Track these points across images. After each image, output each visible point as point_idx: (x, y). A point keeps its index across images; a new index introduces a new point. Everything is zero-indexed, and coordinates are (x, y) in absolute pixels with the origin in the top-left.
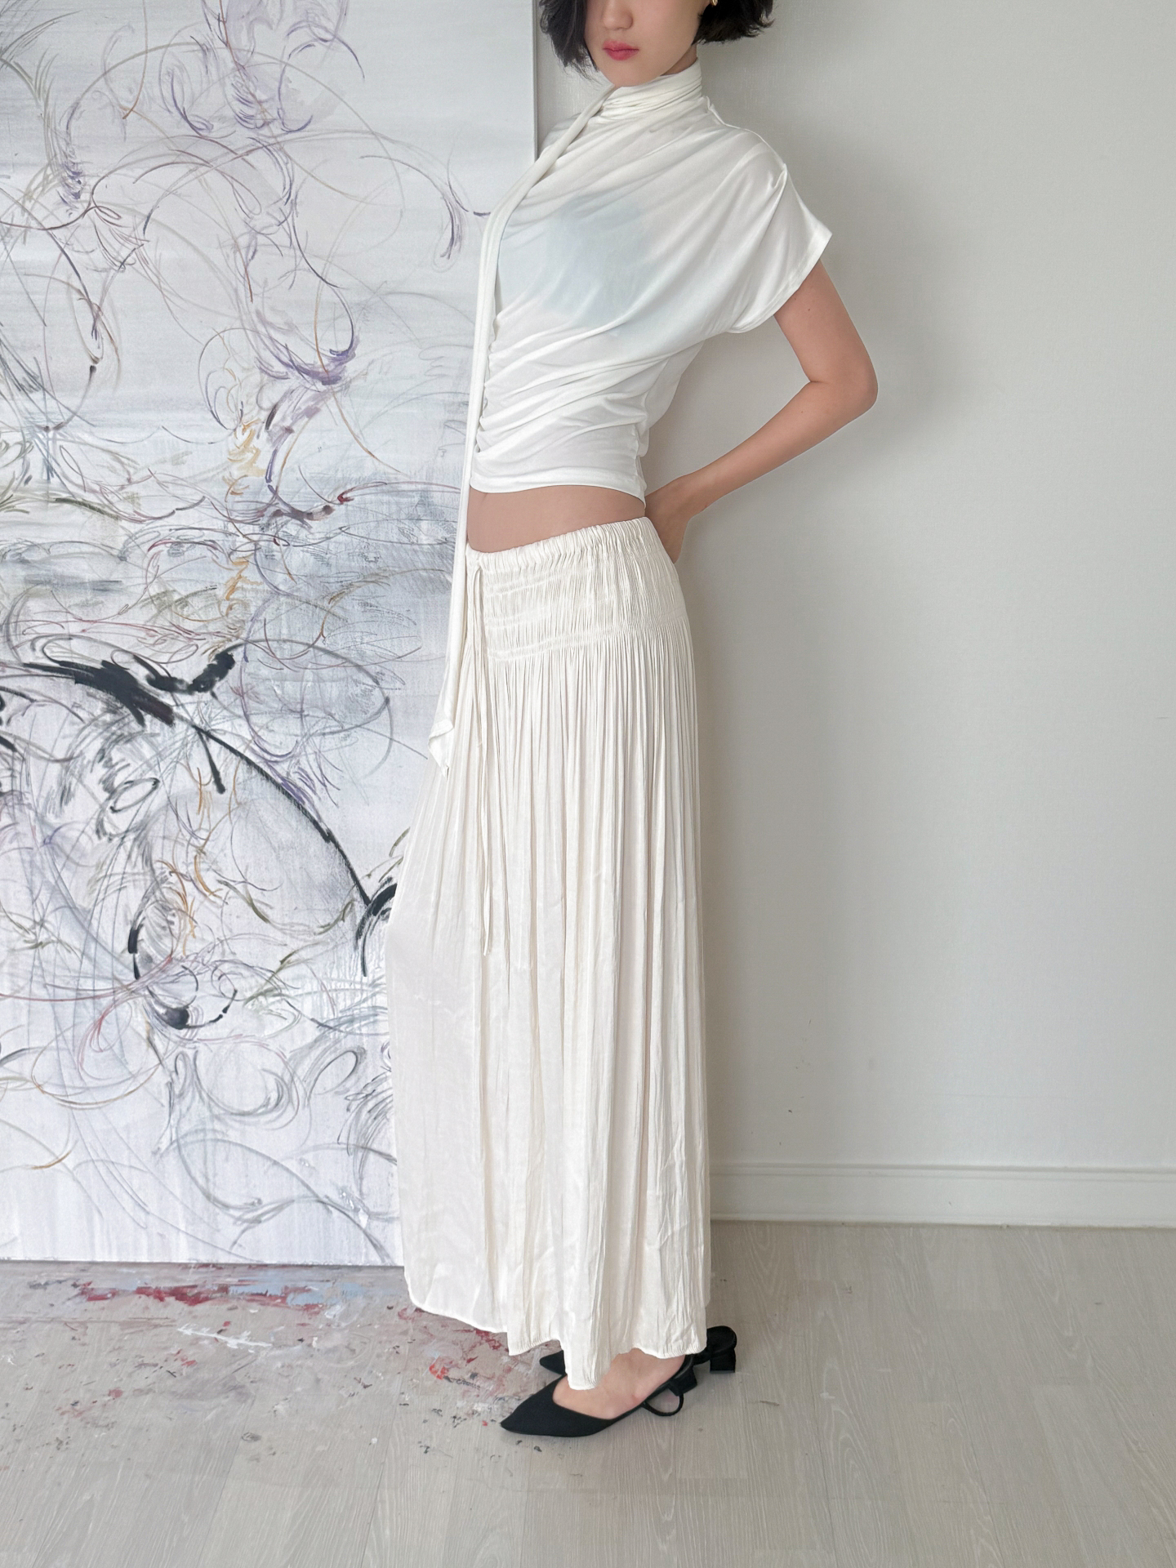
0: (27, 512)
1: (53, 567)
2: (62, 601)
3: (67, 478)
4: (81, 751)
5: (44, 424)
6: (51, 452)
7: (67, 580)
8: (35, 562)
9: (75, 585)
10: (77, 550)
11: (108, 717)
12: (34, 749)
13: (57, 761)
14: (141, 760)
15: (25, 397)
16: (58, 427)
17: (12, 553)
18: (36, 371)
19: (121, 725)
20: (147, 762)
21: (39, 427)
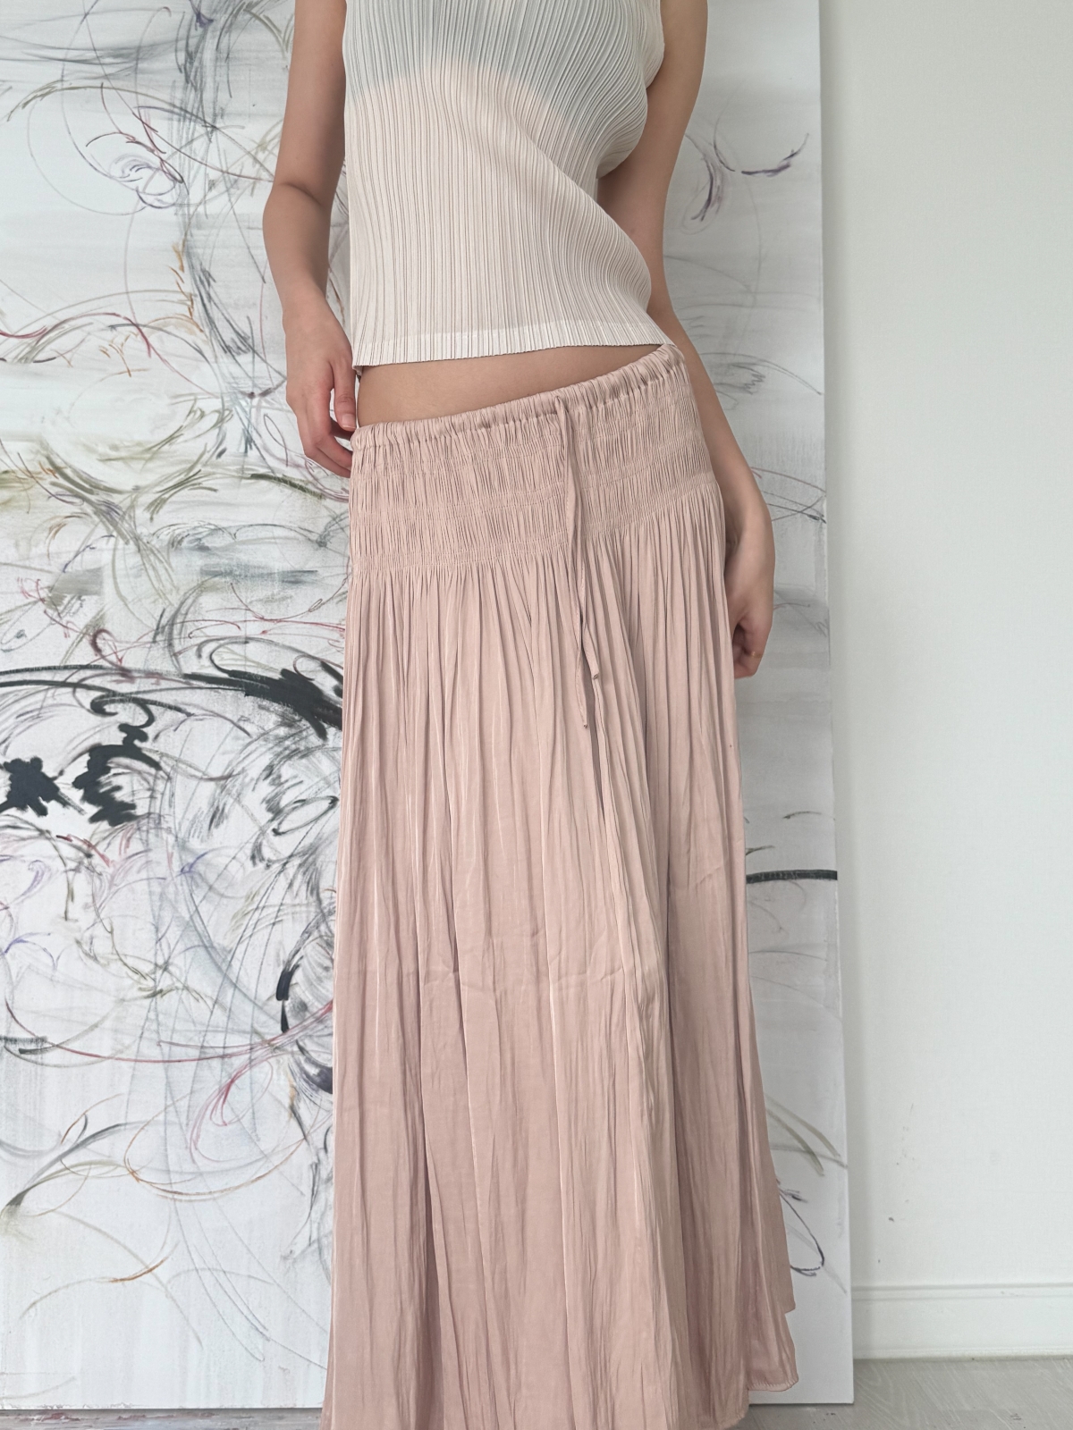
0: (215, 490)
1: (237, 555)
2: (243, 596)
3: (267, 450)
4: (243, 769)
5: (250, 390)
6: (253, 421)
7: (252, 571)
8: (217, 549)
9: (261, 576)
10: (270, 535)
11: (282, 731)
12: (184, 766)
13: (211, 779)
14: (317, 776)
15: (231, 360)
16: (265, 393)
17: (190, 538)
18: (248, 331)
19: (297, 739)
20: (325, 779)
21: (243, 393)
